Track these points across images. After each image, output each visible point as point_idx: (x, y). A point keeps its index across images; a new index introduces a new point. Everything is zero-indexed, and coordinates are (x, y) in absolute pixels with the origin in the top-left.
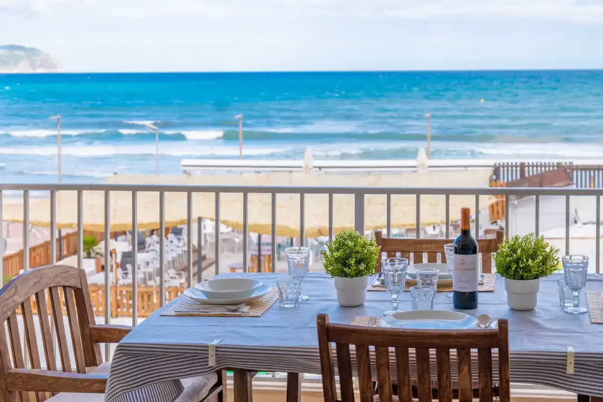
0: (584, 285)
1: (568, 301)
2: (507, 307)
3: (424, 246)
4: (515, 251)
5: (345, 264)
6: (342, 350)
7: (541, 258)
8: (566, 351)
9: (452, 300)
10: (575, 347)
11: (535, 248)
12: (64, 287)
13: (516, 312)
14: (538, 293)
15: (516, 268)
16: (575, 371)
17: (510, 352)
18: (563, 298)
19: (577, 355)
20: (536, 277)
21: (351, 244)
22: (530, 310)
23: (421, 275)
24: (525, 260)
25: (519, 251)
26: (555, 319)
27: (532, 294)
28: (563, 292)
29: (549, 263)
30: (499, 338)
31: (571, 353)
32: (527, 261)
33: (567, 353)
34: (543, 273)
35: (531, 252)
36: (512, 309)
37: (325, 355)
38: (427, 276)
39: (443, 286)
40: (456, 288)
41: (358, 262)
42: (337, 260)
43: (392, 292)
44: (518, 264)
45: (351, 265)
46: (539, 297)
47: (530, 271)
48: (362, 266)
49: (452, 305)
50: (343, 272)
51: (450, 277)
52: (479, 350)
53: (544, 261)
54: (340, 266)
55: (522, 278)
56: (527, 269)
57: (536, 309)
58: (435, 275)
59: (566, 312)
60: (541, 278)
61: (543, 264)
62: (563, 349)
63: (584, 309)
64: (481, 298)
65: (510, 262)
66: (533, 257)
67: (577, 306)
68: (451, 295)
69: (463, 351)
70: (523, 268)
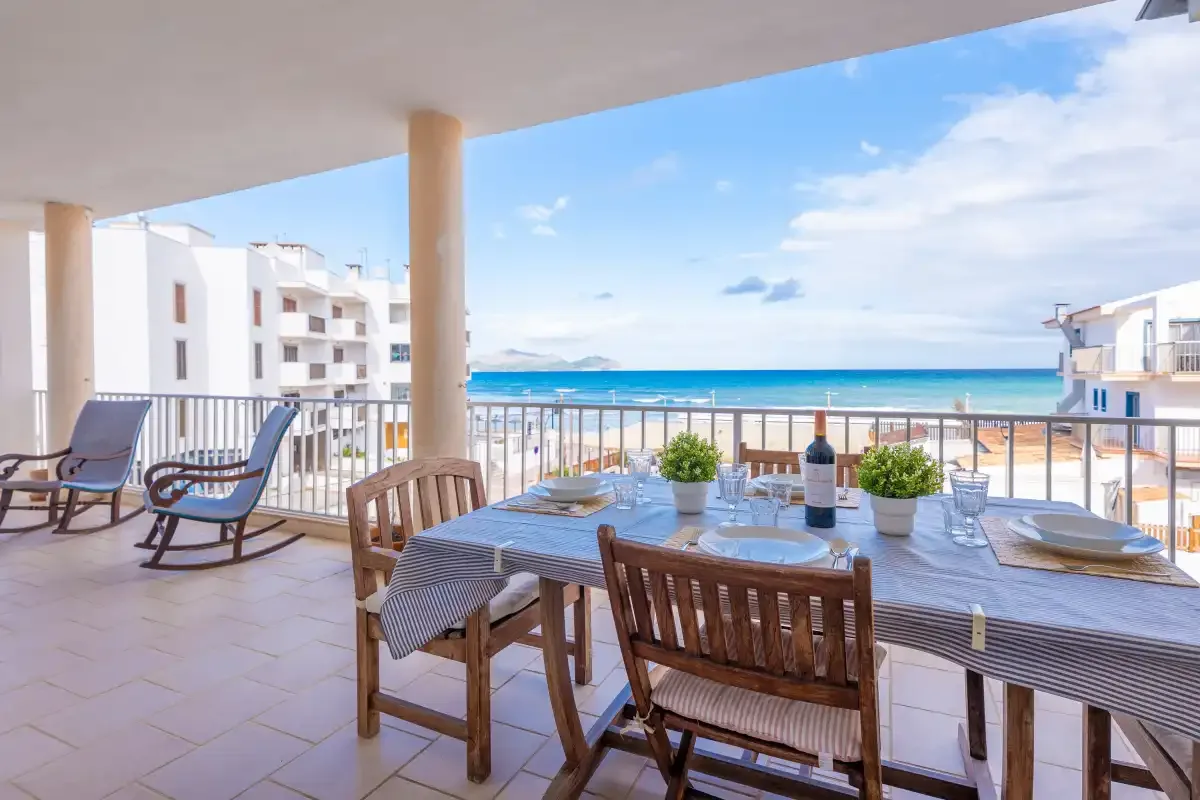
0: (982, 510)
1: (957, 527)
2: (873, 529)
3: (788, 458)
4: (884, 463)
5: (679, 468)
6: (634, 573)
7: (920, 472)
8: (969, 612)
9: (804, 515)
10: (984, 606)
11: (911, 461)
12: (455, 476)
13: (884, 537)
14: (915, 517)
15: (885, 483)
16: (986, 649)
17: (873, 603)
18: (949, 522)
19: (990, 623)
20: (913, 496)
21: (686, 446)
22: (904, 536)
23: (773, 485)
24: (898, 474)
25: (889, 463)
26: (940, 553)
27: (908, 516)
28: (950, 517)
29: (932, 480)
30: (855, 583)
31: (979, 617)
32: (901, 475)
33: (971, 616)
34: (923, 492)
35: (906, 465)
36: (881, 534)
37: (611, 577)
38: (779, 486)
39: (797, 498)
40: (809, 501)
41: (693, 467)
42: (671, 463)
43: (730, 502)
44: (888, 478)
45: (684, 468)
46: (916, 519)
47: (904, 488)
48: (698, 471)
49: (804, 521)
50: (677, 476)
51: (802, 489)
52: (822, 598)
53: (925, 477)
54: (673, 469)
55: (893, 496)
56: (901, 485)
57: (912, 534)
58: (788, 485)
59: (955, 543)
60: (919, 498)
61: (923, 481)
62: (962, 608)
63: (981, 542)
64: (839, 514)
65: (878, 475)
66: (910, 470)
67: (972, 536)
68: (803, 508)
69: (799, 597)
70: (895, 483)
